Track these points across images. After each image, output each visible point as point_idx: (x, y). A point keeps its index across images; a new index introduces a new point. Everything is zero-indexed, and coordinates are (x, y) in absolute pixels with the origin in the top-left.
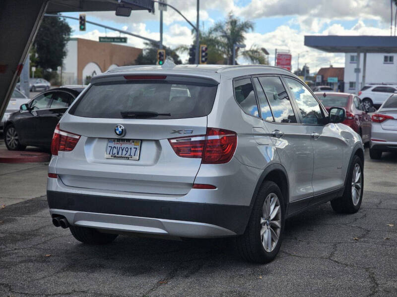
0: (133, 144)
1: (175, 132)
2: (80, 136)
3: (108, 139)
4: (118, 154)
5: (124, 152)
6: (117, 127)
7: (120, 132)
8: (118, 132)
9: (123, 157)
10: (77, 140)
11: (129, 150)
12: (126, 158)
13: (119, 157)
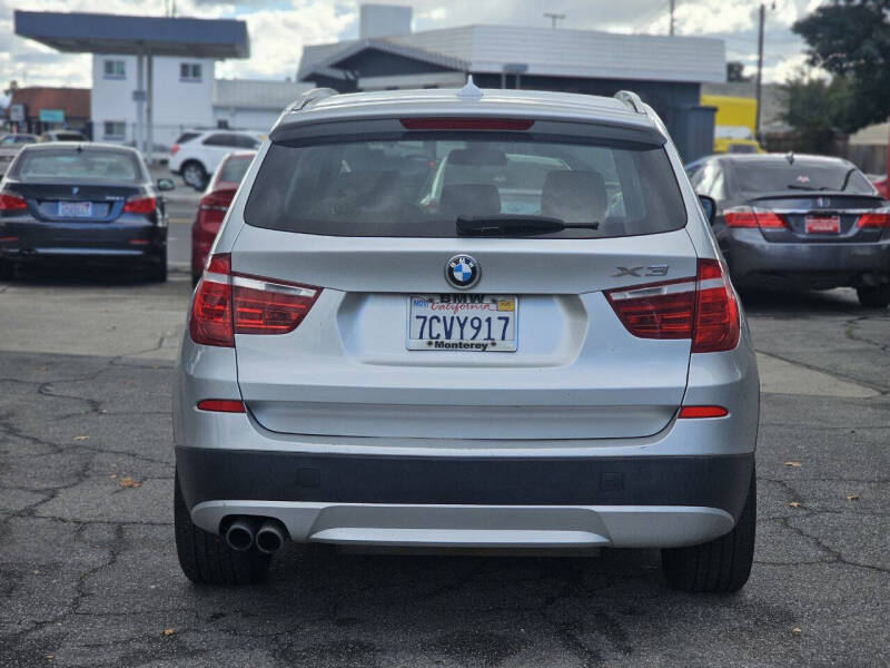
0: (493, 306)
1: (624, 271)
2: (319, 290)
3: (412, 295)
4: (448, 335)
5: (469, 332)
6: (457, 262)
7: (465, 274)
8: (458, 276)
9: (466, 346)
10: (310, 302)
11: (485, 325)
12: (478, 346)
13: (454, 345)
